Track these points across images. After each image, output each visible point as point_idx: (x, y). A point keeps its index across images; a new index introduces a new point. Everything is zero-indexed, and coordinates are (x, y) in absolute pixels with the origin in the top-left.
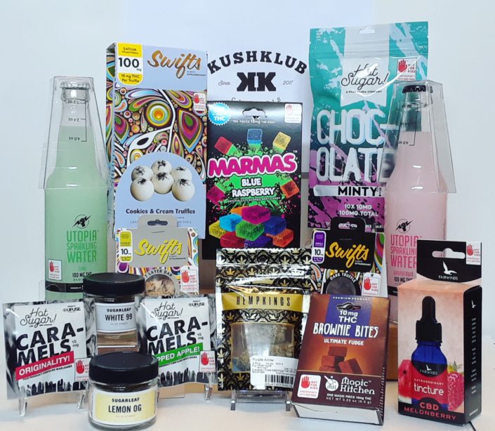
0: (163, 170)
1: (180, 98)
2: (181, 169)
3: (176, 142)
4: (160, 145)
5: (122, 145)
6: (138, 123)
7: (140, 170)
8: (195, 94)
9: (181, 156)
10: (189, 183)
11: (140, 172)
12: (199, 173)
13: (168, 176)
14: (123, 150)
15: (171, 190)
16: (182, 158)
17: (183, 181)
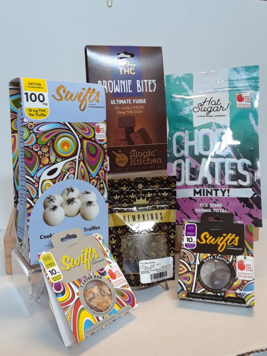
0: (72, 195)
1: (83, 129)
2: (87, 193)
3: (82, 169)
4: (69, 173)
5: (33, 177)
6: (47, 155)
7: (52, 198)
8: (96, 125)
9: (87, 181)
10: (94, 204)
11: (52, 200)
12: (102, 194)
13: (77, 200)
14: (34, 181)
15: (79, 212)
16: (88, 183)
17: (90, 203)
